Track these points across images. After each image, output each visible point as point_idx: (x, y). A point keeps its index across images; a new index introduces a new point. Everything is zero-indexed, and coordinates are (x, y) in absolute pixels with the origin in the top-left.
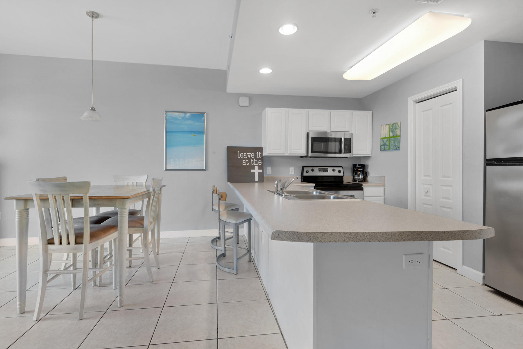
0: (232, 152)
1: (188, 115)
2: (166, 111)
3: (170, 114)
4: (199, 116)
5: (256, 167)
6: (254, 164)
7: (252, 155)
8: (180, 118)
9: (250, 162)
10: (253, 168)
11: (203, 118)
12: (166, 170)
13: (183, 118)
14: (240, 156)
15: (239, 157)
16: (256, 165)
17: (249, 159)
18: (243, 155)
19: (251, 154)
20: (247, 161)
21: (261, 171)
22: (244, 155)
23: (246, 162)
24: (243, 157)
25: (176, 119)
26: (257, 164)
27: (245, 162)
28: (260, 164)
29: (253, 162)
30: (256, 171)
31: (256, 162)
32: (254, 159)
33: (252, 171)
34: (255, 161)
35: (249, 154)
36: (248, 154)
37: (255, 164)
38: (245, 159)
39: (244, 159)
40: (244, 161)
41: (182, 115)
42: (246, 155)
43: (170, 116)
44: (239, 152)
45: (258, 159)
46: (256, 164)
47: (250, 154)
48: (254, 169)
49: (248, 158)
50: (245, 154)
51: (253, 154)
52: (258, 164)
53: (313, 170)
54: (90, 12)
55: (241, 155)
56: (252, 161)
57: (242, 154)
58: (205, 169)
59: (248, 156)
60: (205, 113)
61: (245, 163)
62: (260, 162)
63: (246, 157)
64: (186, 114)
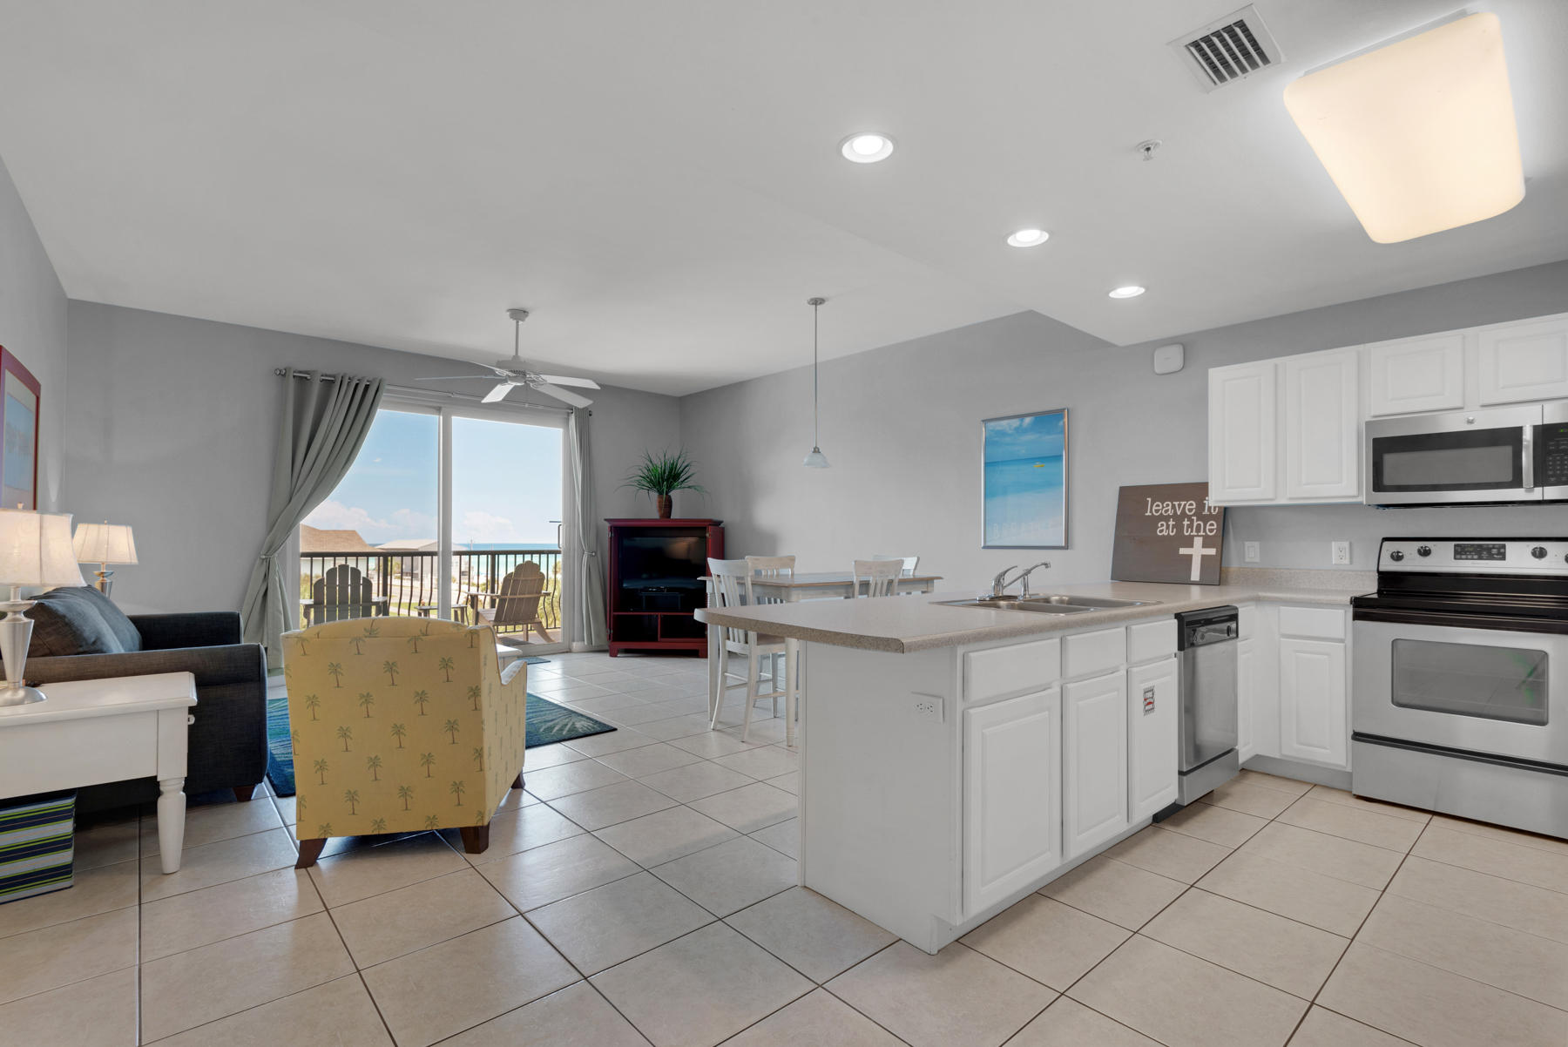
0: (1132, 500)
1: (1028, 420)
2: (983, 421)
3: (992, 425)
4: (1050, 419)
5: (1198, 541)
6: (1192, 532)
7: (1187, 507)
8: (1010, 432)
9: (1179, 526)
10: (1189, 542)
11: (1061, 423)
12: (985, 547)
13: (1017, 429)
14: (1151, 511)
15: (1148, 514)
16: (1198, 536)
17: (1179, 519)
18: (1161, 508)
19: (1185, 505)
20: (1171, 523)
21: (1212, 551)
22: (1163, 507)
23: (1168, 527)
24: (1161, 514)
25: (1003, 433)
26: (1202, 533)
27: (1164, 528)
28: (1211, 531)
29: (1190, 526)
30: (1197, 551)
31: (1199, 526)
32: (1195, 518)
33: (1183, 551)
34: (1195, 524)
35: (1179, 505)
36: (1176, 503)
37: (1194, 533)
38: (1167, 519)
39: (1162, 518)
40: (1162, 525)
41: (1015, 423)
42: (1170, 507)
43: (992, 431)
44: (1149, 499)
45: (1205, 519)
46: (1198, 530)
47: (1183, 503)
48: (1191, 546)
49: (1175, 516)
50: (1168, 505)
51: (1191, 505)
52: (1205, 531)
53: (1425, 553)
54: (812, 300)
55: (1154, 508)
56: (1186, 523)
57: (1158, 506)
58: (1063, 545)
59: (1175, 511)
60: (1064, 409)
61: (1163, 530)
62: (1212, 525)
63: (1170, 513)
64: (1022, 420)
